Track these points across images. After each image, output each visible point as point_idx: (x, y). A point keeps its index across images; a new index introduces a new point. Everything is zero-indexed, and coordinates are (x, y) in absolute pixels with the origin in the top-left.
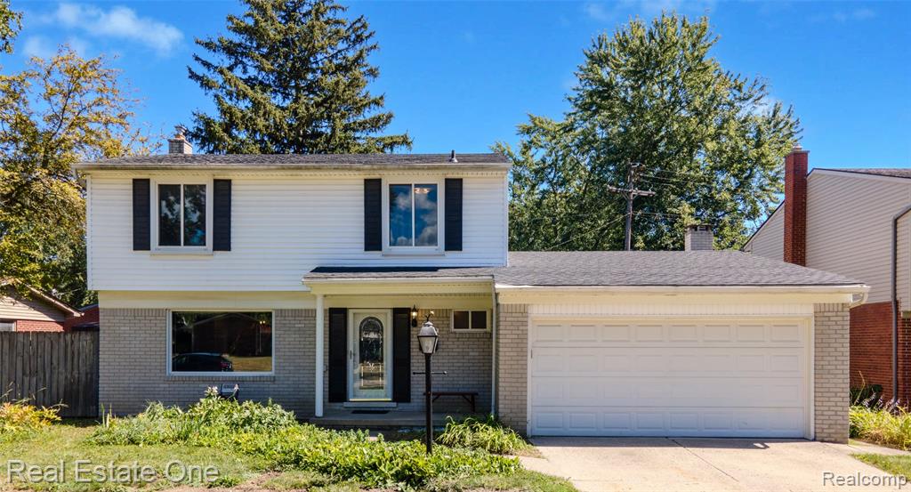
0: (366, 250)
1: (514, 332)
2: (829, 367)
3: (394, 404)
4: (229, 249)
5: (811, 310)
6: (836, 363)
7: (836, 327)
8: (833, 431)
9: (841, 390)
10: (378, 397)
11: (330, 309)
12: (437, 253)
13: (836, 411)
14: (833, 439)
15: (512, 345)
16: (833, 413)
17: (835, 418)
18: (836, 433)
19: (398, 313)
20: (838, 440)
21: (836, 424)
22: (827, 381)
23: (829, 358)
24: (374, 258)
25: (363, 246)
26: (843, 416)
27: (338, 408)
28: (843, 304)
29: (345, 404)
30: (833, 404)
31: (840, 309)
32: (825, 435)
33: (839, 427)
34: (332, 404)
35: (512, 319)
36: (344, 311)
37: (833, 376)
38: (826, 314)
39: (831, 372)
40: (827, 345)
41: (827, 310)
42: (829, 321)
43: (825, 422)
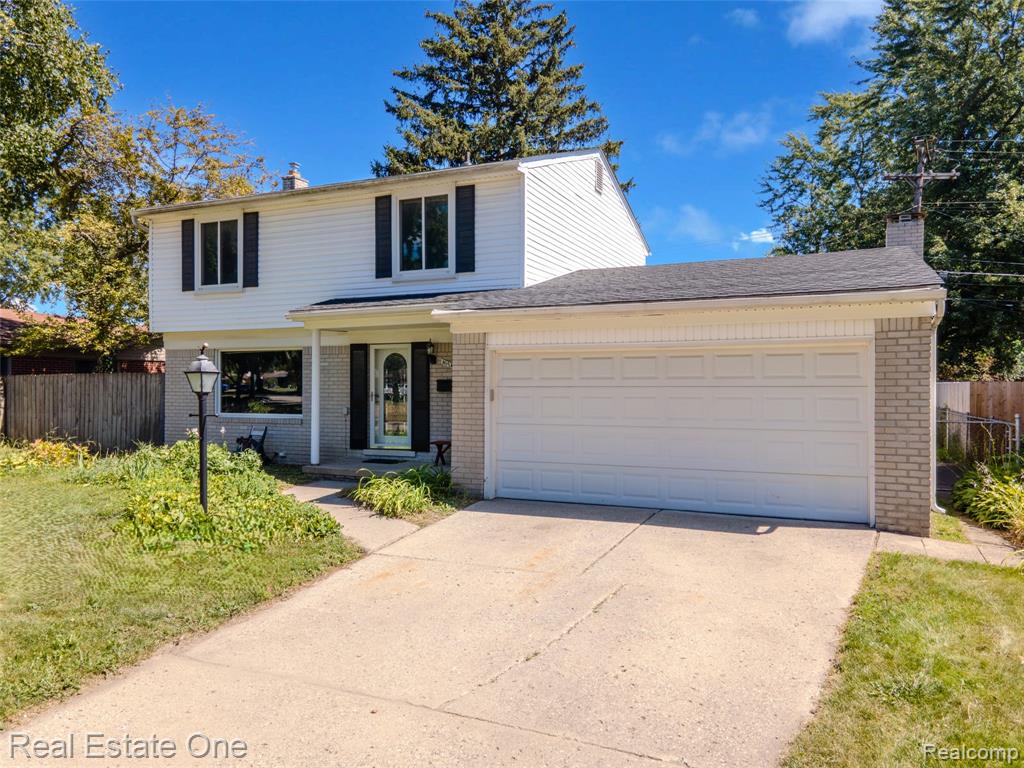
0: (377, 277)
1: (468, 368)
2: (897, 417)
3: (413, 454)
4: (256, 285)
5: (870, 330)
6: (909, 410)
7: (908, 355)
8: (904, 515)
9: (916, 452)
10: (399, 444)
11: (351, 345)
12: (447, 276)
13: (908, 485)
14: (903, 529)
15: (465, 384)
16: (904, 487)
17: (908, 495)
18: (908, 519)
19: (417, 347)
20: (912, 530)
21: (908, 505)
22: (892, 437)
23: (896, 403)
24: (385, 286)
25: (374, 273)
26: (920, 493)
27: (359, 455)
28: (920, 318)
29: (366, 452)
30: (904, 473)
31: (915, 325)
32: (890, 521)
33: (913, 509)
34: (354, 451)
35: (467, 352)
36: (364, 348)
37: (902, 431)
38: (891, 335)
39: (900, 424)
40: (892, 382)
41: (893, 328)
42: (897, 345)
43: (889, 500)
